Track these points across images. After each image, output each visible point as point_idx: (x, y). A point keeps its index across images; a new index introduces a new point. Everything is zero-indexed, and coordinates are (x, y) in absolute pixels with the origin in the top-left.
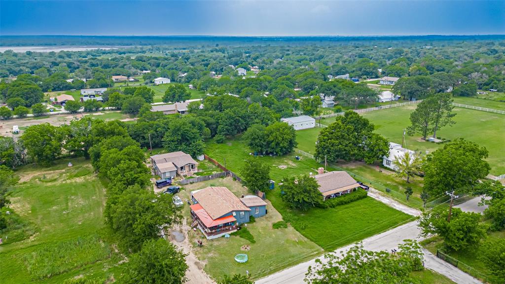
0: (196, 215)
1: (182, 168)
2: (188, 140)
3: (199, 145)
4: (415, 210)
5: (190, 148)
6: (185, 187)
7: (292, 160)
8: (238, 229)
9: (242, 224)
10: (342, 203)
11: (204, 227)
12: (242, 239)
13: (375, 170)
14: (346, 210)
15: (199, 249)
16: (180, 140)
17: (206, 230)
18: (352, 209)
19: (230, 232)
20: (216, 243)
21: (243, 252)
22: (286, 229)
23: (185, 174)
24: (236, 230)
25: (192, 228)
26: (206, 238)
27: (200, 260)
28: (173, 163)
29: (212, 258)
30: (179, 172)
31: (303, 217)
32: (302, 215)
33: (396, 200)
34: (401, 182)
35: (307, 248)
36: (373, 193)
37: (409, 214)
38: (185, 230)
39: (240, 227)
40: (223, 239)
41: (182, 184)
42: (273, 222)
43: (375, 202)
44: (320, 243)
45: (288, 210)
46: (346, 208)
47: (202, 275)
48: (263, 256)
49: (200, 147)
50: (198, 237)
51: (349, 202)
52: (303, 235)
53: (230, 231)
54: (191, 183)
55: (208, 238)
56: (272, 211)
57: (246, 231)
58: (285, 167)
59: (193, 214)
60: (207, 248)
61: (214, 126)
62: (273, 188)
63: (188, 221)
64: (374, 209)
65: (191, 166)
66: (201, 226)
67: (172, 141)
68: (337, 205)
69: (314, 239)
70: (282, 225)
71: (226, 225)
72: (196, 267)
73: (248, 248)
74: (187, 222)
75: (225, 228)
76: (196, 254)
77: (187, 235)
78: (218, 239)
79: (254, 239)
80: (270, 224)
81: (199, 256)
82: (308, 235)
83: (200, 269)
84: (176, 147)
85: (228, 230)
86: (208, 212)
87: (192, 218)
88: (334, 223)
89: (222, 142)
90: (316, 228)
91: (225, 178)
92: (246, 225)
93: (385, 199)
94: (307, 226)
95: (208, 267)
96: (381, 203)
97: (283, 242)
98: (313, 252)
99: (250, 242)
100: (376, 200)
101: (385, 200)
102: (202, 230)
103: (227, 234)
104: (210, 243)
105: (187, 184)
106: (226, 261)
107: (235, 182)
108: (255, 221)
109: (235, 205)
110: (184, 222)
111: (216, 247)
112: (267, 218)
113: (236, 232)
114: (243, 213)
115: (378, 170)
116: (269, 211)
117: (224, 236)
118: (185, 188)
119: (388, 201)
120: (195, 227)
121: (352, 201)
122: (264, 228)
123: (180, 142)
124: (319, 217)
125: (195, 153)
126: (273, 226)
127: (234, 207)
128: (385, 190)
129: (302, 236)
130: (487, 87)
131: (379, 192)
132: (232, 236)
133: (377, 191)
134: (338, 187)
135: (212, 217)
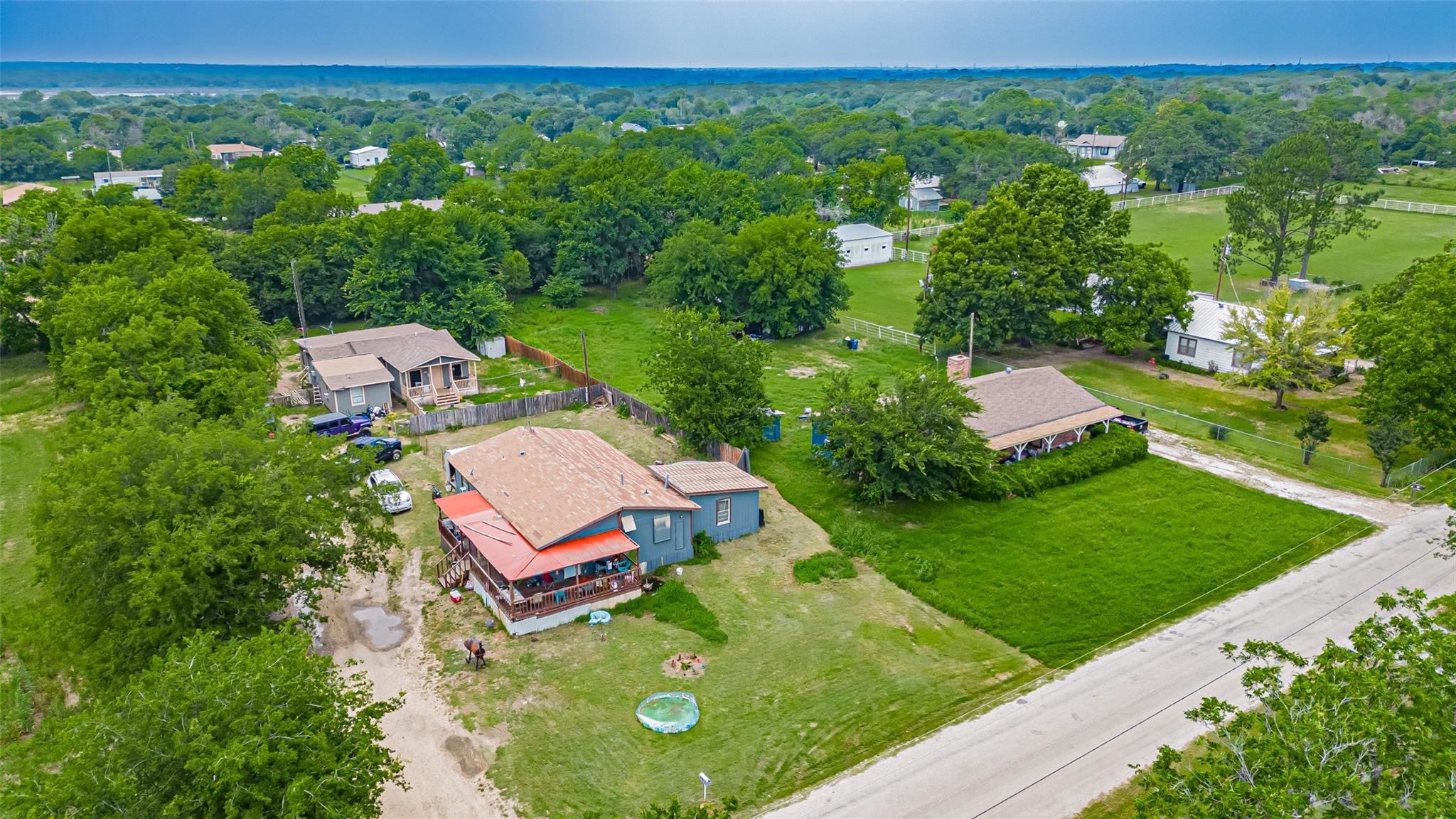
0: (463, 537)
1: (415, 376)
2: (442, 285)
3: (484, 301)
4: (1354, 498)
5: (449, 314)
6: (422, 441)
7: (831, 352)
8: (648, 586)
9: (662, 570)
10: (1061, 480)
11: (496, 579)
12: (669, 629)
13: (1138, 373)
14: (1082, 503)
15: (469, 677)
16: (414, 284)
17: (505, 594)
18: (1105, 499)
19: (612, 602)
20: (547, 651)
21: (674, 685)
22: (854, 585)
23: (427, 399)
24: (637, 594)
25: (446, 591)
26: (503, 628)
27: (470, 728)
28: (381, 359)
29: (530, 718)
30: (406, 390)
31: (915, 534)
32: (909, 526)
33: (1262, 466)
34: (1254, 408)
35: (961, 659)
36: (1165, 444)
37: (1339, 510)
38: (414, 601)
39: (654, 581)
40: (585, 631)
41: (414, 429)
42: (795, 555)
43: (1181, 472)
44: (1013, 633)
45: (848, 511)
46: (1079, 497)
47: (480, 802)
48: (770, 700)
49: (489, 308)
50: (468, 625)
51: (1085, 477)
52: (931, 603)
53: (613, 594)
54: (450, 429)
55: (512, 627)
56: (784, 515)
57: (679, 595)
58: (810, 372)
59: (451, 535)
60: (510, 674)
61: (541, 248)
62: (776, 437)
63: (430, 562)
64: (1193, 496)
65: (451, 369)
66: (483, 579)
67: (382, 286)
68: (1041, 488)
69: (983, 620)
70: (831, 565)
71: (592, 569)
72: (453, 762)
73: (695, 665)
74: (423, 568)
75: (588, 585)
76: (454, 702)
77: (421, 620)
78: (556, 634)
79: (721, 628)
80: (782, 566)
81: (470, 707)
82: (952, 603)
83: (468, 769)
84: (397, 308)
85: (604, 592)
86: (515, 520)
87: (446, 550)
88: (1049, 553)
89: (572, 304)
90: (978, 573)
91: (586, 412)
92: (680, 570)
93: (1217, 463)
94: (941, 565)
95: (509, 759)
96: (1208, 475)
97: (849, 634)
98: (990, 673)
99: (702, 641)
100: (1187, 468)
101: (1222, 467)
102: (486, 596)
103: (599, 610)
104: (523, 650)
105: (433, 432)
106: (598, 729)
107: (626, 421)
108: (715, 556)
109: (630, 489)
110: (412, 569)
111: (548, 667)
112: (764, 542)
113: (638, 602)
114: (667, 519)
115: (1156, 374)
116: (771, 514)
117: (584, 619)
118: (422, 444)
119: (1232, 468)
120: (460, 583)
121: (1096, 471)
122: (759, 583)
123: (412, 291)
124: (982, 532)
125: (469, 328)
126: (796, 569)
127: (625, 496)
128: (1205, 432)
129: (927, 608)
130: (1405, 154)
131: (1182, 439)
132: (620, 616)
133: (1175, 436)
134: (1039, 419)
135: (533, 540)
